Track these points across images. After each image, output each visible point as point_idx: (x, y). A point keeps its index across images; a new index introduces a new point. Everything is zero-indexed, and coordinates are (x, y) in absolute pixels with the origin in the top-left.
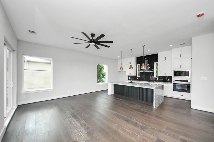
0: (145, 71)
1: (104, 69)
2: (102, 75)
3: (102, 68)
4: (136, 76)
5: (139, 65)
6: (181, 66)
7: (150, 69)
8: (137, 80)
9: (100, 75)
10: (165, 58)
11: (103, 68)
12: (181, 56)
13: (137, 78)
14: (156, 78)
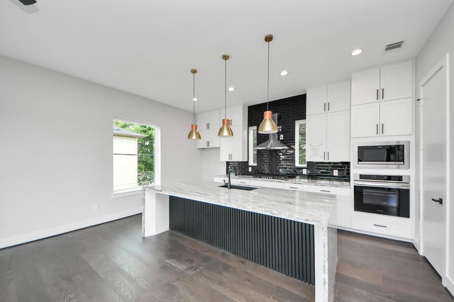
0: (269, 147)
4: (247, 162)
5: (254, 130)
6: (380, 129)
7: (284, 142)
8: (249, 174)
10: (327, 107)
12: (380, 94)
13: (250, 169)
14: (302, 168)
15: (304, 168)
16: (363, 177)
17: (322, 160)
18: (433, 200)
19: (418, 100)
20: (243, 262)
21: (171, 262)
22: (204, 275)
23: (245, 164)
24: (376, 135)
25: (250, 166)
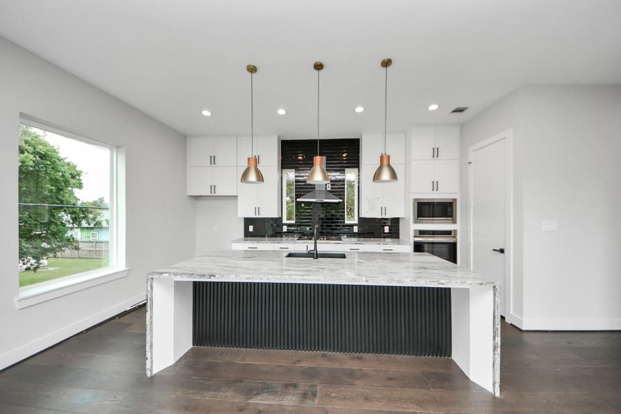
1: (80, 186)
2: (66, 217)
3: (67, 182)
4: (281, 218)
6: (435, 186)
9: (52, 215)
11: (72, 181)
12: (436, 153)
13: (285, 229)
14: (352, 226)
15: (355, 225)
16: (422, 233)
17: (379, 216)
18: (494, 250)
19: (469, 163)
20: (359, 358)
21: (262, 400)
22: (335, 397)
23: (278, 221)
24: (432, 192)
25: (285, 224)
